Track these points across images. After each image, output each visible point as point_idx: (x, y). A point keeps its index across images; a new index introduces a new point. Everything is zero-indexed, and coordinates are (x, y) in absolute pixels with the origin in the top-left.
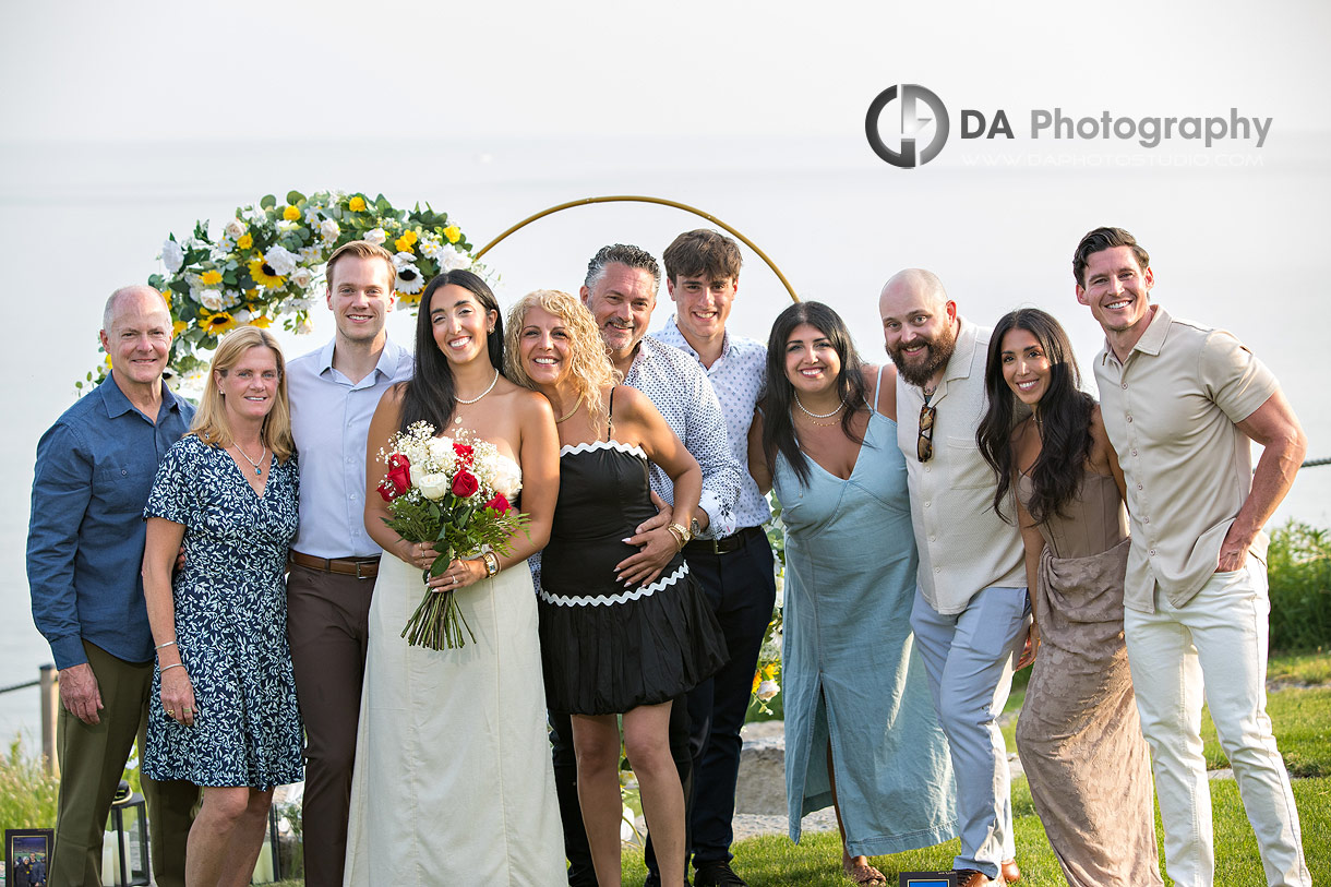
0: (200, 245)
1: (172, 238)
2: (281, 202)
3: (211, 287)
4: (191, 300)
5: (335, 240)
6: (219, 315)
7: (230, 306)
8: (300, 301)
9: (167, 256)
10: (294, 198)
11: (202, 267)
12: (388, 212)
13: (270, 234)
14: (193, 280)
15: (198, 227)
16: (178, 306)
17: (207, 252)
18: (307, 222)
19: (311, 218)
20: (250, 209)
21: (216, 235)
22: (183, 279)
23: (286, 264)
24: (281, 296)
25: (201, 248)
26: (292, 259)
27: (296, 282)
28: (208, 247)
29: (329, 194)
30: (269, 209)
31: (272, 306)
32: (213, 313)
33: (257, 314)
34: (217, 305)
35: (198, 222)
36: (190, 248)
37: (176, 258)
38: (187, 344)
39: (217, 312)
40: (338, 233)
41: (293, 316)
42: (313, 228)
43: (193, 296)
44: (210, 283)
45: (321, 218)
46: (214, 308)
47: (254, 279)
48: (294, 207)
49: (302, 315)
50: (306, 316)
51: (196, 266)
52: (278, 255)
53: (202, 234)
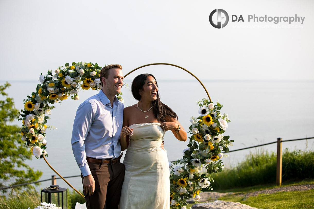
0: (50, 76)
1: (42, 74)
2: (71, 65)
3: (52, 87)
4: (47, 91)
5: (83, 74)
6: (53, 94)
7: (57, 92)
8: (75, 91)
9: (41, 79)
10: (74, 64)
11: (50, 82)
12: (98, 67)
13: (67, 73)
14: (47, 85)
15: (49, 72)
16: (44, 92)
17: (52, 78)
18: (76, 70)
19: (77, 69)
20: (62, 67)
21: (54, 74)
22: (45, 85)
23: (70, 81)
24: (70, 90)
25: (50, 77)
26: (72, 80)
27: (73, 86)
28: (51, 77)
29: (82, 63)
30: (67, 67)
31: (68, 92)
32: (52, 94)
33: (64, 94)
34: (53, 92)
35: (49, 70)
36: (46, 77)
37: (42, 79)
38: (46, 102)
39: (53, 93)
40: (84, 73)
41: (73, 95)
42: (78, 71)
43: (47, 90)
44: (51, 86)
45: (80, 69)
46: (52, 93)
47: (63, 85)
48: (73, 66)
49: (76, 95)
50: (77, 95)
51: (49, 82)
52: (68, 79)
53: (50, 73)
